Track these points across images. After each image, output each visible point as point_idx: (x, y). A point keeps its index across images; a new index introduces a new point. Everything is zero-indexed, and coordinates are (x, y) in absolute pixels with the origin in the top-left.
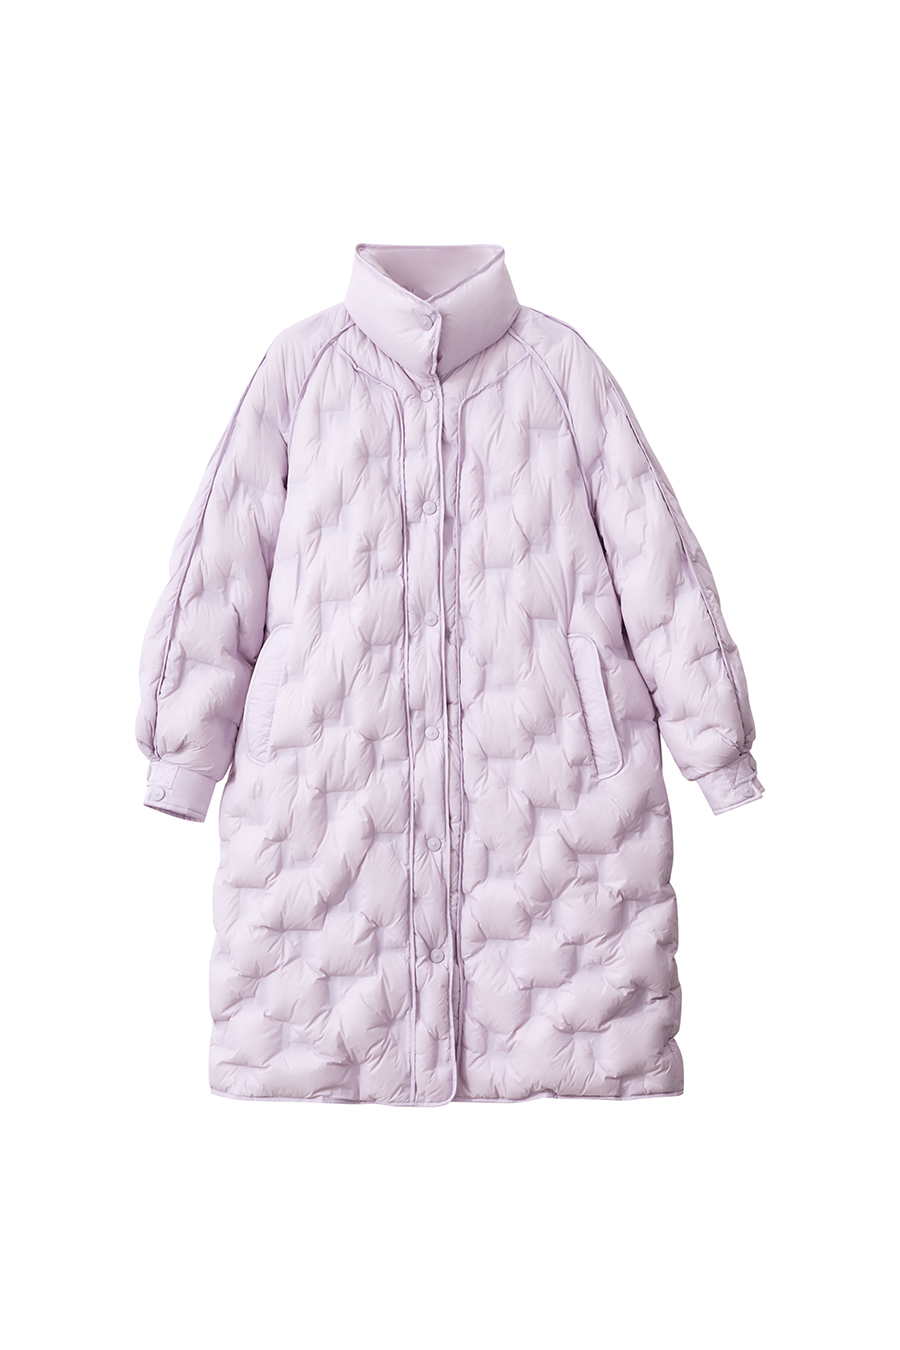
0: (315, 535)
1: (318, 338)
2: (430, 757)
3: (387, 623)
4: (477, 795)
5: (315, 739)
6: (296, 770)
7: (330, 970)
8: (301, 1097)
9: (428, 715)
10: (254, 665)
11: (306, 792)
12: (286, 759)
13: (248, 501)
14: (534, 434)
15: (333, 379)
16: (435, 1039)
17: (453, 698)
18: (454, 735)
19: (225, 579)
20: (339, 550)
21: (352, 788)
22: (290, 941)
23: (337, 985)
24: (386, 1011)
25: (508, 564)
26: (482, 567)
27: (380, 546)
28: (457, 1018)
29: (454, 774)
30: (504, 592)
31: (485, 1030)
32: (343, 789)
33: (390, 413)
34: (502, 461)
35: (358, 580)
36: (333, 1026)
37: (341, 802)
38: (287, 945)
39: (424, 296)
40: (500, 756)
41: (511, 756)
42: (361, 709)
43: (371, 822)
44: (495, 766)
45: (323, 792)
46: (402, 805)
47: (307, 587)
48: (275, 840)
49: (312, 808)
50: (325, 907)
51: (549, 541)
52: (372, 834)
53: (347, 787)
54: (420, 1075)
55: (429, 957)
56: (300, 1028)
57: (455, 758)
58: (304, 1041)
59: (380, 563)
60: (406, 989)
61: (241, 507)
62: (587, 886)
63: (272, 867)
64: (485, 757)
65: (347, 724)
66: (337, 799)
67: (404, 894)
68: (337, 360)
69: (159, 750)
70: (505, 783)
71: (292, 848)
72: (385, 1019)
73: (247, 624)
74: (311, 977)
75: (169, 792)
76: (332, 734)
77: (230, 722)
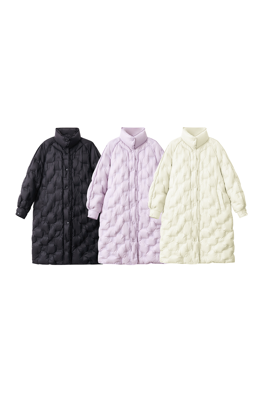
0: (115, 174)
1: (115, 142)
2: (133, 209)
3: (126, 188)
4: (141, 215)
5: (115, 206)
6: (112, 211)
7: (117, 243)
8: (113, 263)
9: (133, 202)
10: (105, 194)
11: (113, 215)
12: (110, 209)
13: (104, 168)
14: (150, 158)
15: (118, 149)
16: (134, 254)
17: (137, 200)
18: (137, 206)
19: (101, 181)
20: (119, 176)
21: (121, 214)
22: (111, 238)
23: (118, 246)
24: (126, 250)
25: (145, 178)
26: (141, 179)
27: (125, 176)
28: (137, 251)
29: (137, 212)
30: (145, 183)
31: (142, 253)
32: (119, 214)
33: (127, 154)
34: (145, 162)
35: (122, 181)
36: (118, 252)
37: (119, 216)
38: (110, 239)
39: (132, 136)
40: (144, 209)
41: (146, 209)
42: (122, 201)
43: (124, 219)
44: (143, 211)
45: (116, 215)
46: (129, 217)
47: (114, 182)
48: (108, 223)
49: (114, 217)
50: (116, 233)
51: (152, 175)
52: (124, 221)
53: (120, 214)
54: (131, 260)
55: (133, 241)
56: (112, 252)
57: (137, 209)
58: (113, 254)
59: (125, 178)
60: (129, 246)
61: (103, 169)
62: (158, 230)
63: (108, 227)
64: (142, 209)
65: (120, 204)
66: (118, 216)
67: (129, 231)
68: (118, 146)
69: (90, 208)
70: (145, 213)
71: (111, 224)
72: (126, 251)
73: (104, 188)
74: (114, 244)
75: (92, 215)
76: (118, 206)
77: (101, 204)
